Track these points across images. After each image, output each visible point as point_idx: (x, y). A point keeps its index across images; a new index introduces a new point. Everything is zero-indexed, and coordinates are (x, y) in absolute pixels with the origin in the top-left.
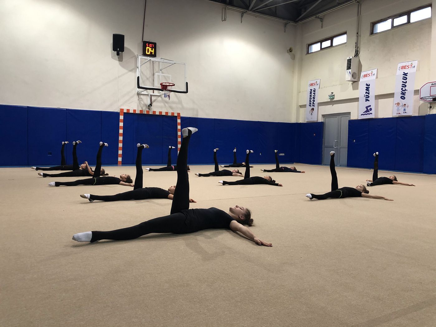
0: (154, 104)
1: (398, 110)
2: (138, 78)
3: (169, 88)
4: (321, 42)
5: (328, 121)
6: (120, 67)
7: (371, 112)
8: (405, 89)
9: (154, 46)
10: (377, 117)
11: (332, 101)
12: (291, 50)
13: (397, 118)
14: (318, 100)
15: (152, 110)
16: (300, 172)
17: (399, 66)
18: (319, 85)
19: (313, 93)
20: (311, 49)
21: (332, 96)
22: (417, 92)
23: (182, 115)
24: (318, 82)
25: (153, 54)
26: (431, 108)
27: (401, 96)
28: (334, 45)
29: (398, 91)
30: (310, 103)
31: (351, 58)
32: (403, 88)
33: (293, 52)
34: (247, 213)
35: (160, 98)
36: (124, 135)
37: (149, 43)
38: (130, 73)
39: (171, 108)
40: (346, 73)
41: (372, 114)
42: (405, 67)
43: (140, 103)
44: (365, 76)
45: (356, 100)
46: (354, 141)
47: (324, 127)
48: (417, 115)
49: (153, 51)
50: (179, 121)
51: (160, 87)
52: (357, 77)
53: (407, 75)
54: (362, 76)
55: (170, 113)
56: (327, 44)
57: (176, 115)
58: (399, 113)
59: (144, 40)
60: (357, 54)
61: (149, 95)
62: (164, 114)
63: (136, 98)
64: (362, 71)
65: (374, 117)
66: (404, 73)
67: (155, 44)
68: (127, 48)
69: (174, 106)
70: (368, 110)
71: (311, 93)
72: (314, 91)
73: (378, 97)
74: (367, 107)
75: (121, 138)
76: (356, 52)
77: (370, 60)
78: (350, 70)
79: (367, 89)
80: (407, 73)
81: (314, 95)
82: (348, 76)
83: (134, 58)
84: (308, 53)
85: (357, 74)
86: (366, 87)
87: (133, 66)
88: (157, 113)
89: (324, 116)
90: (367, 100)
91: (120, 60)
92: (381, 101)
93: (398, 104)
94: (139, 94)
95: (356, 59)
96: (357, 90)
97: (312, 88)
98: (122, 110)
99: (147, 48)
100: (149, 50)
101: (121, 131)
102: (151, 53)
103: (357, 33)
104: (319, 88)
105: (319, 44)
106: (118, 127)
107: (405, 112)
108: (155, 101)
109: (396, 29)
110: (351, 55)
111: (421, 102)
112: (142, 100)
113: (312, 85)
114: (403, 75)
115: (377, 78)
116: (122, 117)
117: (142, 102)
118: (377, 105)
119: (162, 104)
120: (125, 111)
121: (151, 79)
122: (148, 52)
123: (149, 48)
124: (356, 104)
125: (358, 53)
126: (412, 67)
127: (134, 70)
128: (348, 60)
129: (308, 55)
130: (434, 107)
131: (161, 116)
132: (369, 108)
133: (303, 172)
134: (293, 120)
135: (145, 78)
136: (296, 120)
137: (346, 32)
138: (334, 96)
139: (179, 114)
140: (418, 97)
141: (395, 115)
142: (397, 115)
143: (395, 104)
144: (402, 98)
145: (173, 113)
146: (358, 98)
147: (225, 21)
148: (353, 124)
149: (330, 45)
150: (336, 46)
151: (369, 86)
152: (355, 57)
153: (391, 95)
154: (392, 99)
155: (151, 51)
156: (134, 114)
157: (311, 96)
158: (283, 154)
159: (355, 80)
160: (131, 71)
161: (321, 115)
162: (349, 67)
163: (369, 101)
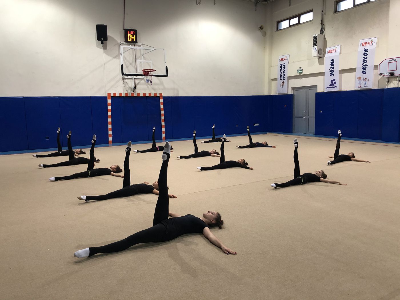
0: (138, 87)
1: (360, 84)
2: (122, 66)
3: (151, 73)
4: (290, 19)
5: (297, 93)
6: (105, 54)
7: (335, 85)
8: (366, 64)
9: (135, 33)
10: (341, 90)
11: (301, 75)
12: (261, 28)
13: (359, 91)
14: (288, 74)
15: (137, 93)
16: (271, 147)
17: (360, 43)
18: (288, 59)
19: (283, 67)
20: (281, 26)
21: (300, 71)
22: (376, 67)
23: (164, 95)
24: (288, 58)
25: (134, 40)
26: (389, 82)
27: (363, 71)
28: (301, 22)
29: (359, 66)
30: (281, 77)
31: (317, 35)
32: (364, 64)
33: (264, 30)
34: (218, 217)
35: (143, 81)
36: (112, 117)
37: (130, 30)
38: (115, 59)
39: (154, 89)
40: (313, 49)
41: (336, 87)
42: (366, 44)
43: (125, 86)
44: (330, 52)
45: (322, 74)
46: (321, 112)
47: (294, 98)
48: (376, 88)
49: (134, 38)
50: (161, 101)
51: (142, 73)
52: (323, 52)
53: (367, 52)
54: (327, 52)
55: (153, 94)
56: (294, 21)
57: (158, 95)
58: (361, 87)
59: (126, 28)
60: (322, 31)
61: (133, 79)
62: (147, 95)
63: (121, 81)
64: (327, 47)
65: (338, 90)
66: (365, 49)
67: (136, 31)
68: (110, 37)
69: (156, 87)
70: (333, 83)
71: (281, 67)
72: (284, 66)
73: (342, 71)
74: (332, 81)
75: (110, 120)
76: (321, 29)
77: (334, 36)
78: (316, 47)
79: (332, 64)
80: (368, 50)
81: (284, 70)
82: (314, 53)
83: (117, 45)
84: (278, 30)
85: (323, 50)
86: (331, 63)
87: (117, 53)
88: (141, 95)
89: (293, 89)
90: (332, 75)
91: (105, 48)
92: (344, 75)
93: (360, 78)
94: (123, 79)
95: (322, 36)
96: (323, 65)
97: (283, 63)
98: (109, 94)
99: (129, 35)
100: (131, 37)
101: (110, 114)
102: (133, 39)
103: (322, 11)
104: (289, 63)
105: (288, 21)
106: (106, 110)
107: (366, 86)
108: (138, 84)
109: (358, 8)
110: (317, 33)
111: (380, 77)
112: (127, 84)
113: (282, 60)
114: (364, 51)
115: (340, 54)
116: (109, 101)
117: (127, 86)
118: (341, 79)
119: (145, 86)
120: (112, 95)
121: (133, 63)
122: (130, 39)
123: (130, 35)
124: (322, 77)
125: (324, 30)
126: (372, 44)
127: (118, 57)
128: (314, 37)
129: (278, 32)
130: (392, 82)
131: (144, 97)
132: (333, 82)
133: (274, 147)
134: (266, 93)
135: (129, 64)
136: (269, 92)
137: (312, 10)
138: (302, 70)
139: (161, 94)
140: (377, 71)
141: (357, 88)
142: (359, 89)
143: (357, 78)
144: (364, 72)
145: (155, 94)
146: (324, 73)
147: (199, 4)
148: (320, 96)
149: (297, 22)
150: (303, 23)
151: (334, 61)
152: (320, 34)
153: (353, 70)
154: (354, 73)
155: (133, 38)
156: (121, 97)
157: (281, 70)
158: (257, 125)
159: (321, 56)
160: (115, 57)
161: (291, 88)
162: (315, 44)
163: (334, 75)
